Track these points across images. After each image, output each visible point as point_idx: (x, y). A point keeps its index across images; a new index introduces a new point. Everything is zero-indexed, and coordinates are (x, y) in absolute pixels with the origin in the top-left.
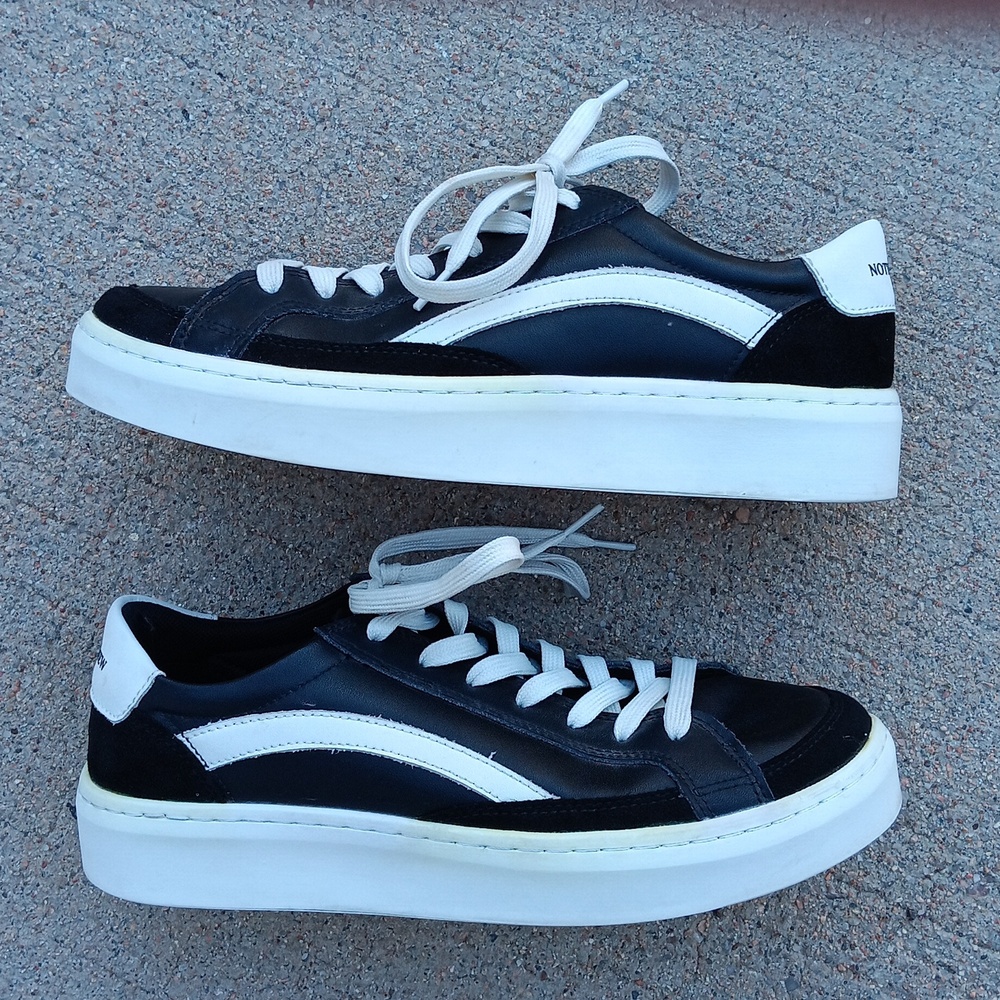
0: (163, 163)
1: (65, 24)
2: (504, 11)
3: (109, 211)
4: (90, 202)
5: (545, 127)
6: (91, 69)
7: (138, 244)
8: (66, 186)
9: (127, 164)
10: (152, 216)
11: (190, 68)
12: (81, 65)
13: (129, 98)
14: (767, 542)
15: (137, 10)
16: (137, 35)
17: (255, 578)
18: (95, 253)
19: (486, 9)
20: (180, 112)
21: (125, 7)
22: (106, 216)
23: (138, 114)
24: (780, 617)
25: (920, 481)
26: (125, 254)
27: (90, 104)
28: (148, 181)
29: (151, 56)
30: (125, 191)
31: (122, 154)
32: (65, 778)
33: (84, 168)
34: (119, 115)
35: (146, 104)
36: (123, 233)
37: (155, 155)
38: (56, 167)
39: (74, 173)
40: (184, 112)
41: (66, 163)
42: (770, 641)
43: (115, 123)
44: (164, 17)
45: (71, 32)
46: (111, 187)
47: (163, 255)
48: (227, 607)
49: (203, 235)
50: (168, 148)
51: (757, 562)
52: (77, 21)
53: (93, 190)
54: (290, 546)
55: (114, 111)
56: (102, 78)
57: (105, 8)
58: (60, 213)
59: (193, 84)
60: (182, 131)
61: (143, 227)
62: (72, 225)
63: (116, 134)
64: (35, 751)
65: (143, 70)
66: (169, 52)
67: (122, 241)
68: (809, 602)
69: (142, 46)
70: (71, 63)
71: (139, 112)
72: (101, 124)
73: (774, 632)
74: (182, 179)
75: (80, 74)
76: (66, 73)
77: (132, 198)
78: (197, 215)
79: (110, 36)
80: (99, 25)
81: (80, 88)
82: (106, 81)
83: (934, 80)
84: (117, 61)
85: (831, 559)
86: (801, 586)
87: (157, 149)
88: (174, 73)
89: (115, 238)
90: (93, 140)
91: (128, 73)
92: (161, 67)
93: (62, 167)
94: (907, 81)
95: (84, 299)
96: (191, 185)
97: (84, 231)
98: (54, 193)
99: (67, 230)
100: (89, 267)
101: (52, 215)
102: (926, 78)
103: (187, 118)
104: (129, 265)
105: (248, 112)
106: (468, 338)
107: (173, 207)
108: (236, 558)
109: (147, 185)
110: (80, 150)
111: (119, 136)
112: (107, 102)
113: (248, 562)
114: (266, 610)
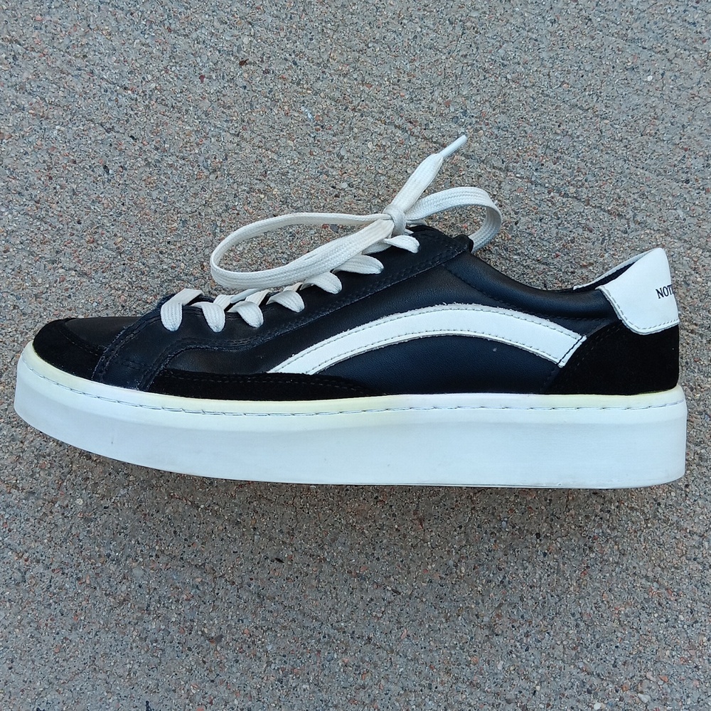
0: (90, 209)
1: (8, 100)
2: (356, 79)
3: (49, 247)
4: (34, 240)
5: (392, 171)
6: (30, 136)
7: (73, 273)
8: (15, 229)
9: (62, 210)
10: (83, 250)
11: (108, 132)
12: (22, 133)
13: (61, 158)
14: (580, 496)
15: (64, 88)
16: (65, 108)
17: (175, 532)
18: (40, 281)
19: (342, 78)
20: (102, 167)
21: (54, 86)
22: (47, 252)
23: (69, 171)
24: (592, 555)
25: (702, 445)
26: (63, 281)
27: (31, 163)
28: (79, 223)
29: (77, 124)
30: (61, 232)
31: (58, 203)
32: (34, 689)
33: (28, 215)
34: (54, 172)
35: (75, 162)
36: (61, 265)
37: (84, 203)
38: (6, 214)
39: (20, 218)
40: (105, 167)
41: (14, 211)
42: (585, 574)
43: (51, 178)
44: (86, 93)
45: (13, 107)
46: (50, 228)
47: (93, 281)
48: (154, 554)
49: (124, 264)
50: (93, 197)
51: (572, 512)
52: (17, 97)
53: (36, 231)
54: (202, 506)
55: (50, 169)
56: (39, 143)
57: (39, 87)
58: (11, 250)
59: (111, 145)
60: (104, 183)
61: (77, 259)
62: (21, 260)
63: (52, 187)
64: (10, 668)
65: (71, 135)
66: (91, 121)
67: (61, 271)
68: (616, 542)
69: (70, 117)
70: (14, 132)
71: (70, 169)
72: (40, 179)
73: (588, 567)
74: (105, 221)
75: (22, 140)
76: (10, 140)
77: (67, 237)
78: (118, 248)
79: (44, 110)
80: (34, 100)
81: (22, 151)
82: (42, 145)
83: (705, 124)
84: (50, 129)
85: (632, 509)
86: (608, 531)
87: (85, 198)
88: (96, 137)
89: (54, 268)
90: (34, 193)
91: (59, 138)
92: (86, 133)
93: (11, 214)
94: (683, 126)
95: (33, 317)
96: (113, 225)
97: (30, 264)
98: (5, 234)
99: (17, 263)
100: (36, 292)
101: (5, 252)
102: (699, 123)
103: (108, 173)
104: (67, 290)
105: (156, 166)
106: (331, 368)
107: (99, 242)
108: (159, 516)
109: (78, 227)
110: (24, 200)
111: (55, 188)
112: (44, 162)
113: (169, 519)
114: (185, 556)
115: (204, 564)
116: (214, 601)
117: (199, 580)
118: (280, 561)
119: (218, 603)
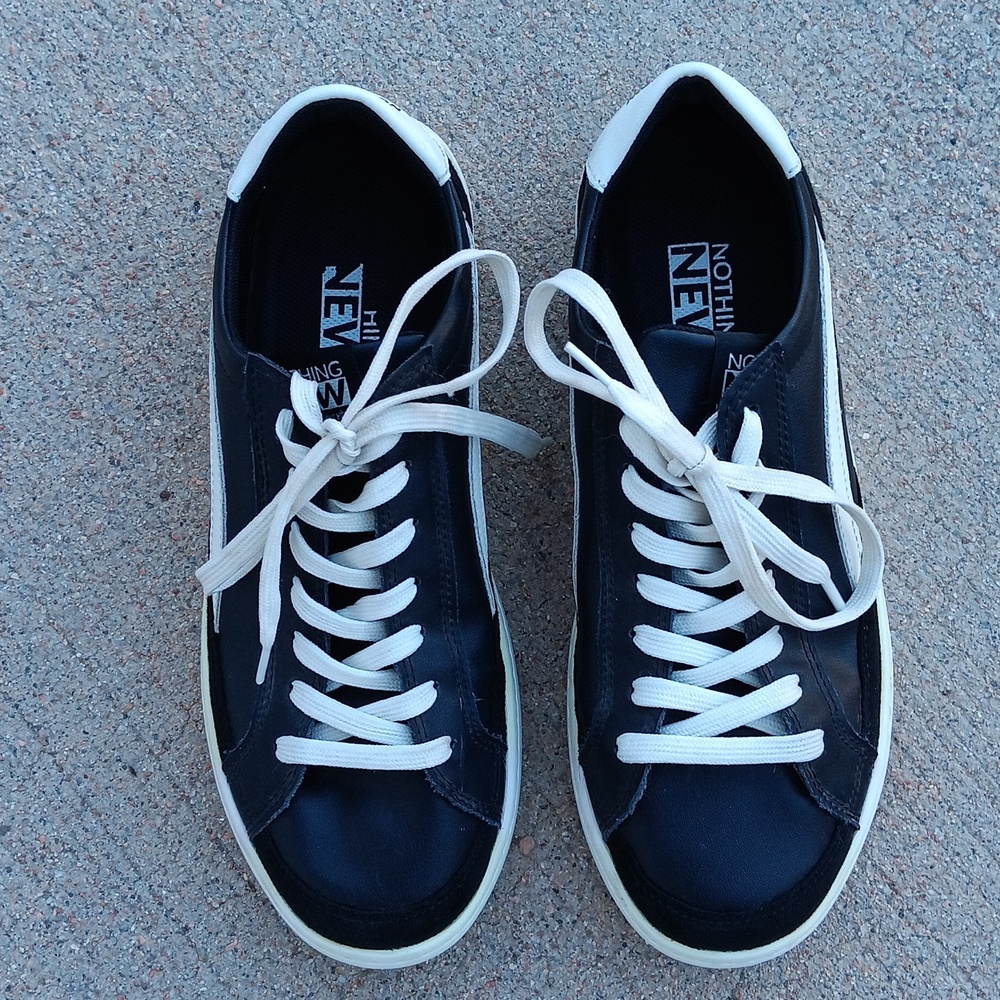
0: (152, 239)
1: (130, 72)
2: (536, 260)
3: (80, 257)
4: (66, 240)
6: (132, 123)
7: (90, 301)
8: (52, 216)
9: (119, 223)
10: (116, 282)
11: (223, 168)
12: (125, 116)
13: (153, 166)
14: (536, 884)
15: (202, 93)
16: (191, 115)
17: (28, 669)
18: (45, 289)
19: (521, 250)
20: (193, 201)
21: (192, 84)
22: (73, 264)
23: (153, 185)
24: (512, 966)
26: (72, 304)
27: (114, 153)
28: (130, 248)
29: (193, 140)
30: (104, 248)
31: (119, 213)
33: (77, 209)
34: (136, 177)
35: (166, 179)
36: (80, 284)
37: (149, 229)
38: (52, 194)
39: (66, 207)
40: (197, 203)
41: (63, 195)
42: (491, 986)
43: (127, 182)
44: (223, 111)
45: (132, 82)
46: (93, 236)
47: (107, 322)
49: (154, 322)
50: (164, 228)
51: (517, 899)
52: (143, 75)
53: (75, 231)
54: (79, 655)
55: (132, 171)
56: (138, 136)
57: (174, 76)
58: (33, 237)
59: (218, 183)
60: (185, 220)
61: (103, 288)
62: (37, 254)
63: (123, 192)
65: (180, 148)
66: (212, 144)
67: (76, 290)
68: (549, 965)
69: (190, 127)
70: (117, 110)
71: (156, 183)
72: (115, 177)
73: (499, 979)
74: (161, 263)
75: (120, 123)
76: (107, 116)
77: (107, 256)
78: (158, 301)
79: (164, 102)
80: (161, 88)
81: (113, 135)
82: (140, 140)
83: (902, 521)
84: (160, 129)
85: (590, 933)
86: (547, 946)
87: (154, 224)
88: (206, 164)
89: (71, 284)
90: (99, 187)
91: (164, 144)
92: (198, 154)
93: (59, 197)
94: (877, 510)
95: (12, 326)
96: (167, 272)
97: (46, 264)
98: (37, 216)
99: (31, 255)
100: (34, 298)
101: (25, 235)
102: (896, 516)
103: (196, 211)
104: (71, 315)
107: (140, 283)
108: (20, 640)
109: (127, 252)
110: (83, 190)
111: (125, 196)
112: (131, 160)
113: (30, 649)
114: (22, 705)
115: (39, 727)
116: (24, 780)
117: (22, 744)
118: (133, 772)
119: (29, 784)
